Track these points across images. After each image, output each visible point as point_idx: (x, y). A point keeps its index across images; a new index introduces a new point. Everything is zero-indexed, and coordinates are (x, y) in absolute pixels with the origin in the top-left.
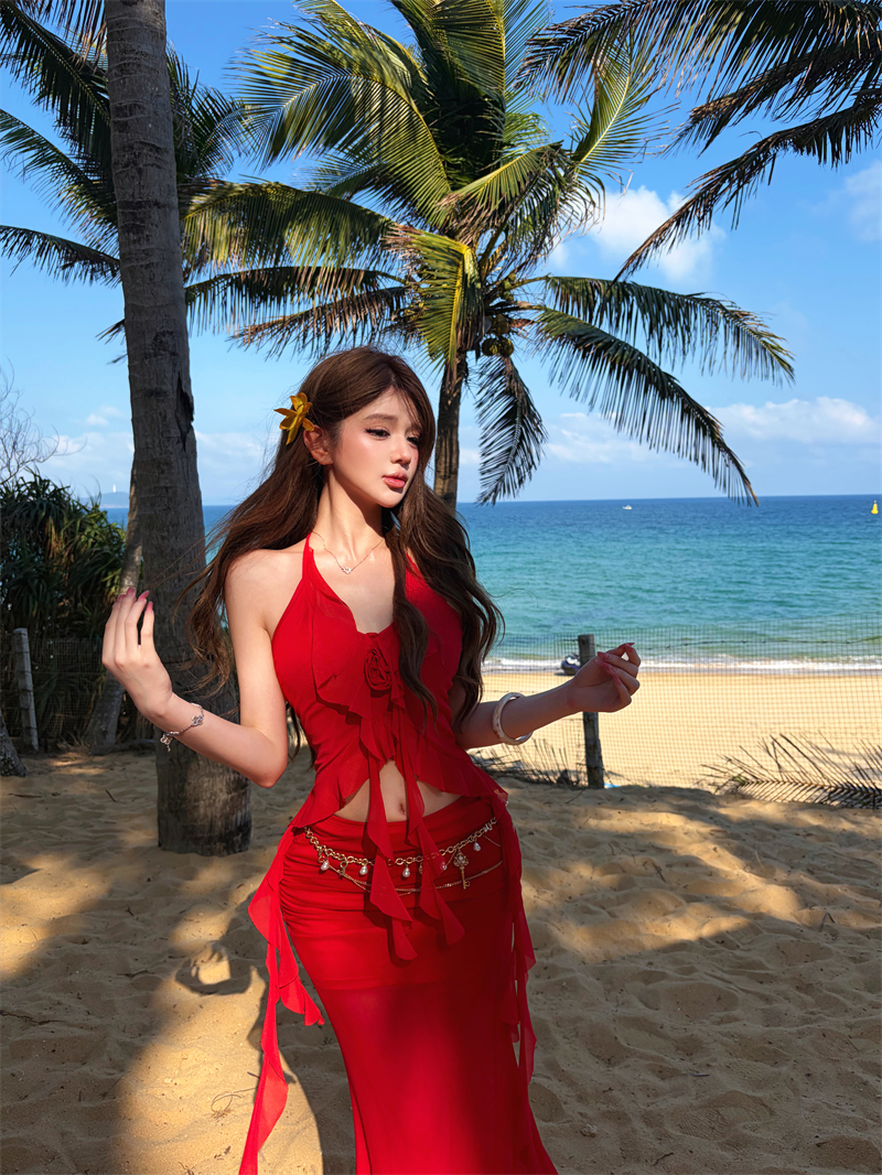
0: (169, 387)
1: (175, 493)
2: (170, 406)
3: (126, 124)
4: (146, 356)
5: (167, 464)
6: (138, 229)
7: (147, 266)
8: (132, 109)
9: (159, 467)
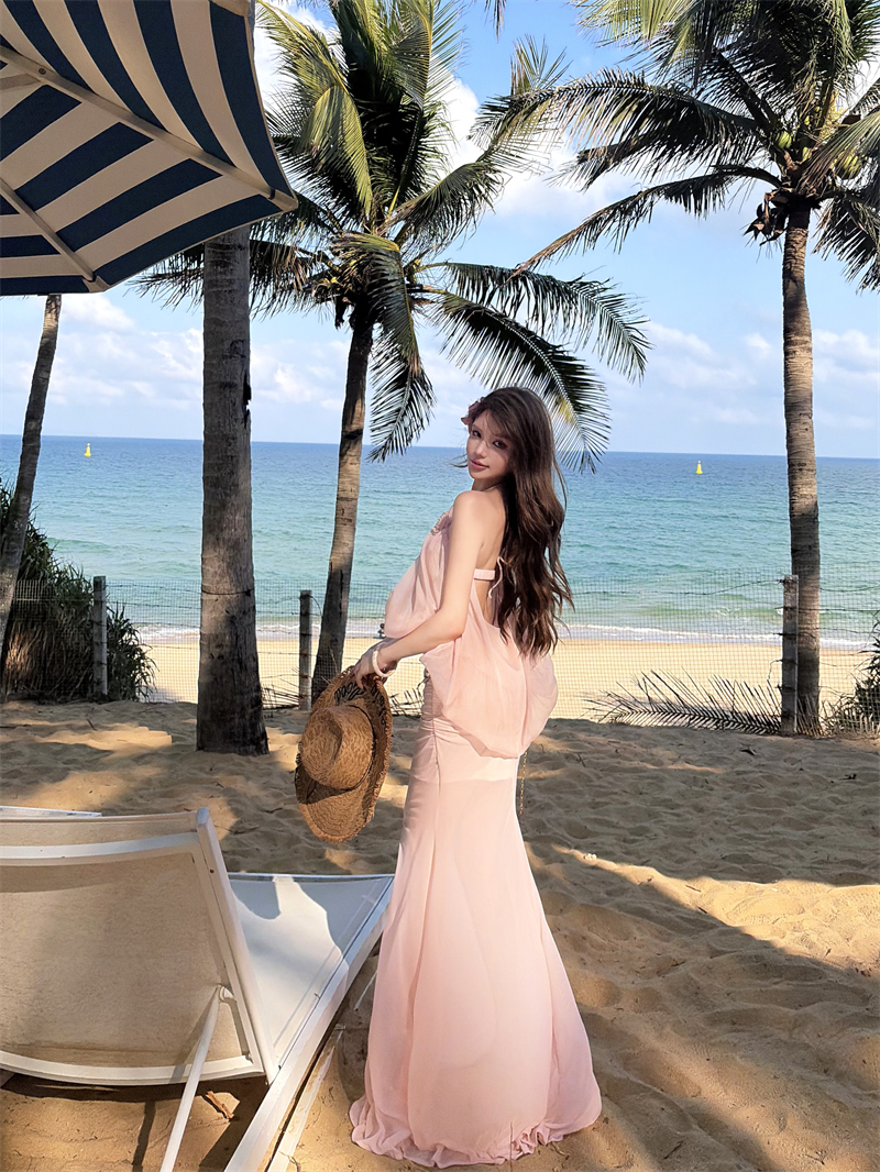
0: (239, 382)
1: (237, 461)
2: (237, 396)
4: (224, 357)
5: (234, 439)
6: (225, 265)
9: (227, 441)
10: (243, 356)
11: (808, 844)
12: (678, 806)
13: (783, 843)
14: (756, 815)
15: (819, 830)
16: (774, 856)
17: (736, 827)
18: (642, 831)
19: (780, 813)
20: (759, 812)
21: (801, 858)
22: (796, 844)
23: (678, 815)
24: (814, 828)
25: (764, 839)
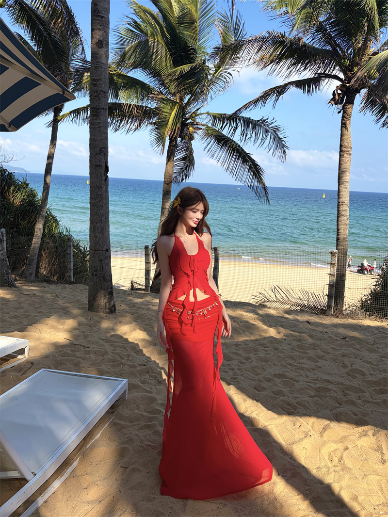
0: (103, 164)
1: (103, 196)
2: (103, 170)
3: (96, 84)
4: (97, 154)
5: (101, 188)
6: (97, 116)
7: (99, 127)
8: (98, 80)
9: (98, 188)
10: (105, 154)
11: (313, 369)
12: (268, 347)
13: (303, 369)
14: (297, 353)
15: (321, 363)
16: (298, 374)
17: (286, 359)
18: (247, 359)
19: (307, 353)
20: (299, 352)
21: (307, 377)
22: (308, 370)
23: (266, 351)
24: (318, 362)
25: (296, 366)
